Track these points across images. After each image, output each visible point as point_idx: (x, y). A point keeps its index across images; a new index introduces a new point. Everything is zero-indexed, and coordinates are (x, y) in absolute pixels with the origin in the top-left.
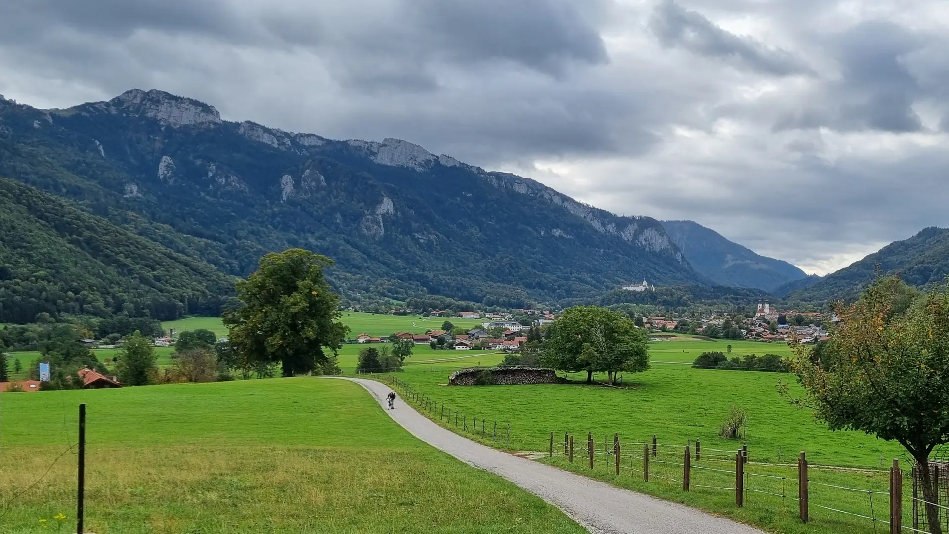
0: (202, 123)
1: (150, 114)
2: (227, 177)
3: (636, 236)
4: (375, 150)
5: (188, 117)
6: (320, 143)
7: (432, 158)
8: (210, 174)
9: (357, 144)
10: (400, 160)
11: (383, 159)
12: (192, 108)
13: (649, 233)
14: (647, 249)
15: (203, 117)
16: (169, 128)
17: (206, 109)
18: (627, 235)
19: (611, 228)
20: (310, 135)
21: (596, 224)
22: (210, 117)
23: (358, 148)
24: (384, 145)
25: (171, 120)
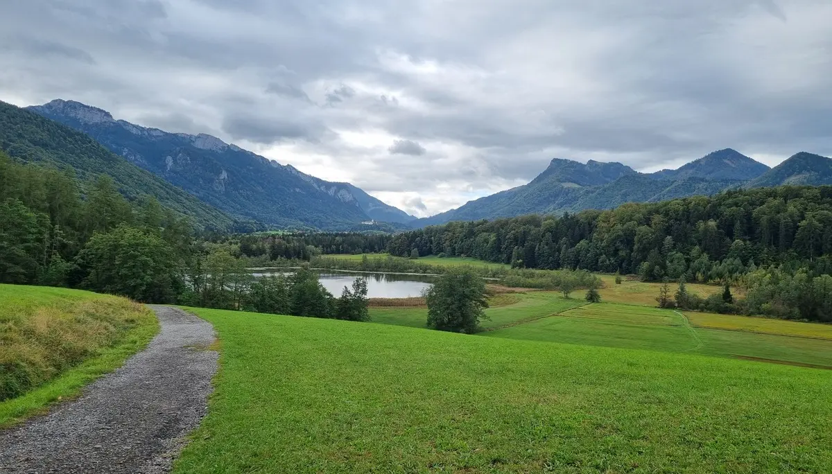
0: (105, 122)
1: (72, 115)
2: (135, 156)
3: (336, 192)
4: (194, 140)
5: (97, 119)
6: (162, 134)
7: (226, 146)
8: (124, 154)
9: (183, 135)
10: (208, 146)
11: (199, 145)
12: (99, 113)
13: (343, 192)
14: (342, 201)
15: (105, 119)
16: (86, 124)
17: (107, 114)
18: (331, 192)
19: (323, 188)
20: (156, 129)
21: (315, 185)
22: (110, 119)
23: (184, 138)
24: (199, 137)
25: (86, 119)
